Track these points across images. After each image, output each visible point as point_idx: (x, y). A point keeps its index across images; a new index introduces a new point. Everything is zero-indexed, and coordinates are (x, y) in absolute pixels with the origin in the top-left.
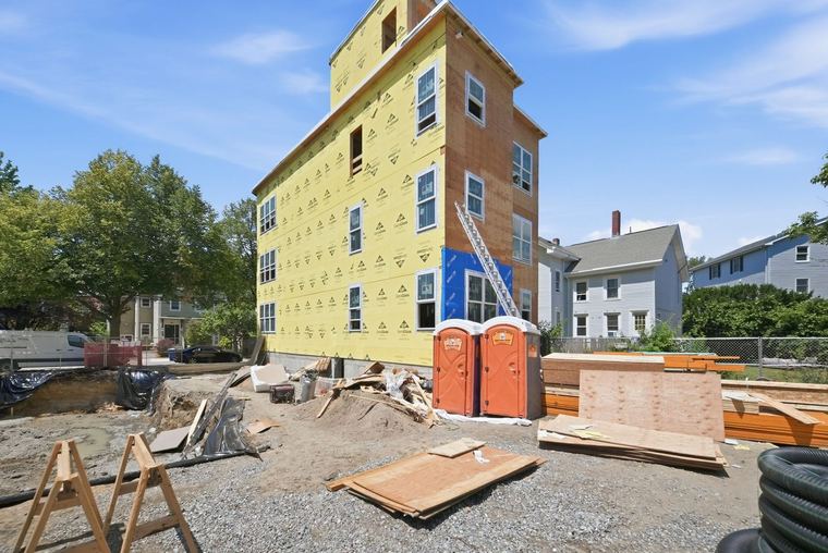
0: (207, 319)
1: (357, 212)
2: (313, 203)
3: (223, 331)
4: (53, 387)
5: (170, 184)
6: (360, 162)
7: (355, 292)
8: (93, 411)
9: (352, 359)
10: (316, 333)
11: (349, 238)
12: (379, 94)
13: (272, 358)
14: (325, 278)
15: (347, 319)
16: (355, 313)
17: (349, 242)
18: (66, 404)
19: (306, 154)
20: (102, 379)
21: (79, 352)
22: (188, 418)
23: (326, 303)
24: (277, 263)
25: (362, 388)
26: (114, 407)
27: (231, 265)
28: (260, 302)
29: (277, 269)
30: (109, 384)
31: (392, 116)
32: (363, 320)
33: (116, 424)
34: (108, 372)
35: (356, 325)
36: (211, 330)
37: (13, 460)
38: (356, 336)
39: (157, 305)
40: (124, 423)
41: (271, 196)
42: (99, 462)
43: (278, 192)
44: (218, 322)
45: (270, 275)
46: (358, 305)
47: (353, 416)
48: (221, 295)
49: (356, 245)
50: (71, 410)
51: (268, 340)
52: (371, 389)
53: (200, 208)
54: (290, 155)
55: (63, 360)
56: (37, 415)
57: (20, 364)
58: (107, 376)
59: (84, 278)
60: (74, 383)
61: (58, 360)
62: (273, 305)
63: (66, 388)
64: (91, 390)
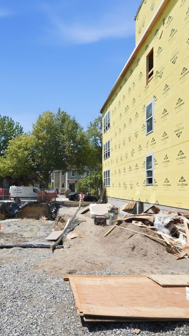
0: (85, 179)
1: (150, 107)
2: (127, 108)
3: (92, 185)
4: (27, 208)
5: (64, 118)
6: (152, 73)
7: (149, 159)
8: (38, 219)
9: (148, 203)
10: (128, 187)
11: (146, 124)
12: (164, 20)
13: (109, 200)
14: (133, 153)
15: (145, 176)
16: (150, 173)
17: (146, 127)
18: (30, 215)
19: (123, 81)
20: (41, 206)
21: (36, 195)
22: (63, 227)
23: (133, 168)
24: (110, 148)
25: (134, 222)
26: (45, 218)
27: (89, 152)
28: (104, 170)
29: (110, 151)
30: (43, 209)
31: (173, 30)
32: (154, 177)
33: (43, 225)
34: (43, 203)
35: (150, 181)
36: (87, 185)
37: (9, 234)
38: (150, 188)
39: (67, 174)
40: (45, 225)
41: (107, 112)
42: (30, 240)
43: (111, 108)
44: (89, 181)
45: (108, 155)
46: (151, 167)
47: (120, 239)
48: (86, 168)
49: (150, 128)
50: (32, 217)
51: (107, 190)
52: (140, 224)
53: (76, 126)
54: (115, 85)
55: (31, 198)
56: (22, 218)
57: (20, 199)
58: (43, 205)
59: (36, 165)
60: (33, 207)
61: (28, 198)
62: (109, 171)
63: (30, 209)
64: (38, 210)
